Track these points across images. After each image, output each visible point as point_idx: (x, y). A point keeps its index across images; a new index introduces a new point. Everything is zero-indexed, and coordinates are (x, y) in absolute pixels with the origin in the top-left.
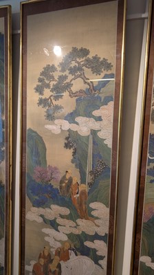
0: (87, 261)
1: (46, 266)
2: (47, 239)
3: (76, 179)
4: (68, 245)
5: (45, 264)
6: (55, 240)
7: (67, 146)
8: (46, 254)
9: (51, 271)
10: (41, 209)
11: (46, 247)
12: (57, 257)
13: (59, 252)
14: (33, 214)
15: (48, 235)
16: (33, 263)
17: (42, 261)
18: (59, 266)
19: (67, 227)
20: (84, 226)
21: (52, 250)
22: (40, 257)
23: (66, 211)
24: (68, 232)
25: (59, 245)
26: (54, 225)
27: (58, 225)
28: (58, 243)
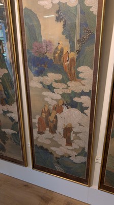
0: (76, 112)
1: (47, 118)
2: (46, 99)
3: (67, 49)
4: (61, 102)
5: (46, 117)
6: (52, 99)
7: (58, 19)
8: (46, 110)
9: (50, 121)
10: (40, 77)
11: (47, 105)
12: (54, 111)
13: (56, 108)
14: (35, 82)
15: (47, 97)
16: (38, 117)
17: (44, 115)
18: (56, 117)
19: (60, 89)
20: (74, 86)
21: (50, 106)
22: (42, 113)
23: (59, 77)
24: (61, 93)
25: (55, 103)
26: (50, 88)
27: (54, 88)
28: (54, 101)
